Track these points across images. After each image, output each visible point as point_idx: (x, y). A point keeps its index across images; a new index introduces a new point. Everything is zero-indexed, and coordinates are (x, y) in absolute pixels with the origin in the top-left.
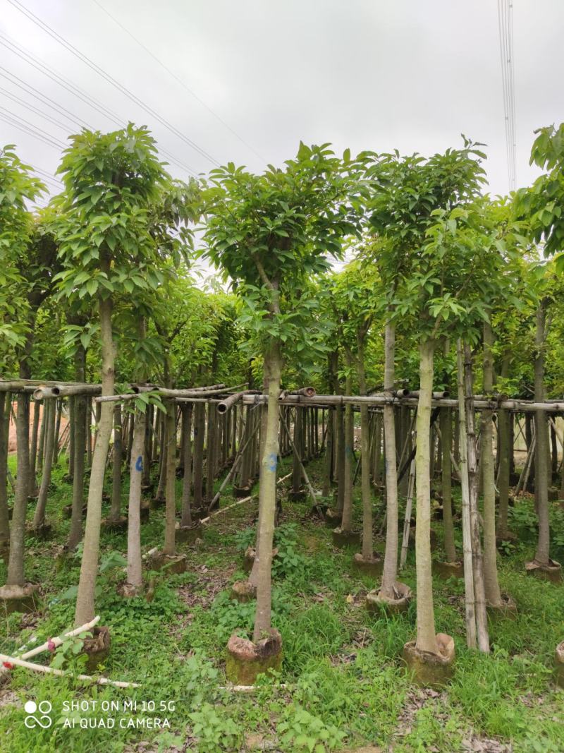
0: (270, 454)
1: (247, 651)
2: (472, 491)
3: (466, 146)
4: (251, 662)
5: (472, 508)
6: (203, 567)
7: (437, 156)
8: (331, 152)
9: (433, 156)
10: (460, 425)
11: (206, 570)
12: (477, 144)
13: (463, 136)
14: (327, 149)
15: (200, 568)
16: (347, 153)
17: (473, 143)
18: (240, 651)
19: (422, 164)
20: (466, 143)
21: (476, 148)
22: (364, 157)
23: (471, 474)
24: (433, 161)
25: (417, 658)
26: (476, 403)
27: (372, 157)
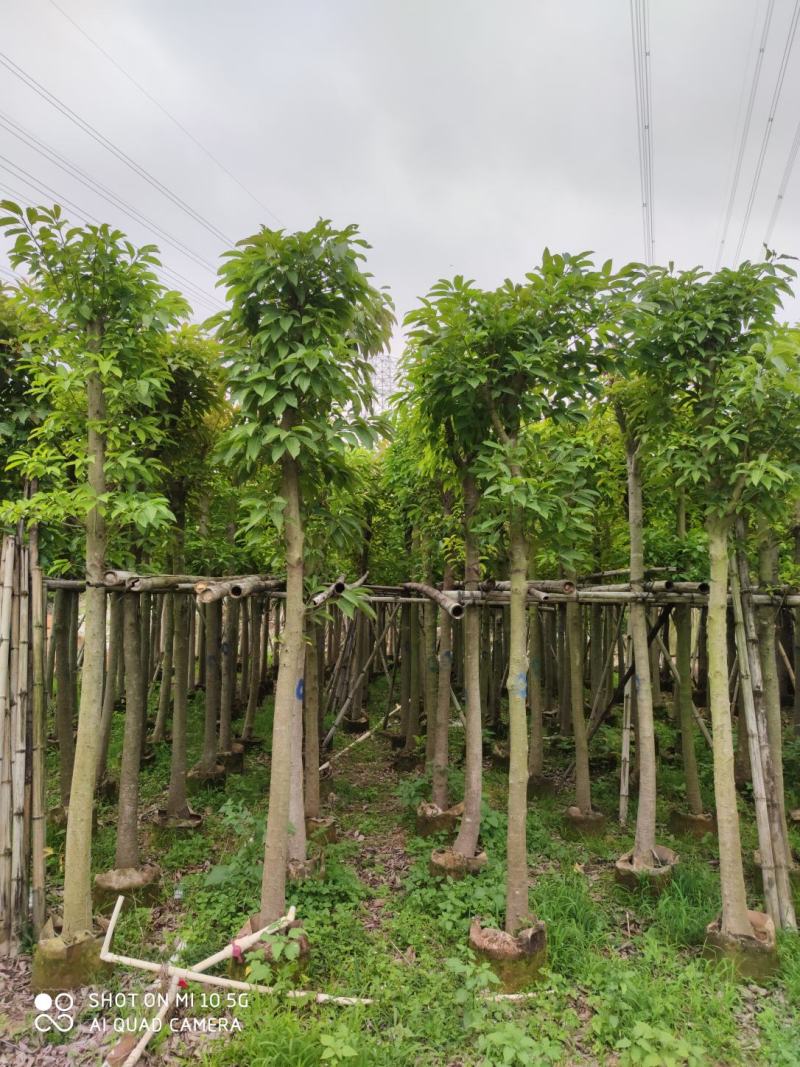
0: (518, 674)
1: (506, 946)
2: (759, 717)
3: (767, 259)
4: (514, 962)
5: (762, 740)
6: (357, 833)
7: (725, 270)
8: (590, 263)
9: (720, 270)
10: (737, 628)
11: (362, 838)
12: (783, 256)
13: (765, 245)
14: (586, 258)
15: (352, 835)
16: (608, 265)
17: (778, 256)
18: (495, 947)
19: (704, 281)
20: (769, 254)
21: (783, 262)
22: (631, 271)
23: (757, 694)
24: (719, 276)
25: (733, 944)
26: (756, 598)
27: (642, 271)
